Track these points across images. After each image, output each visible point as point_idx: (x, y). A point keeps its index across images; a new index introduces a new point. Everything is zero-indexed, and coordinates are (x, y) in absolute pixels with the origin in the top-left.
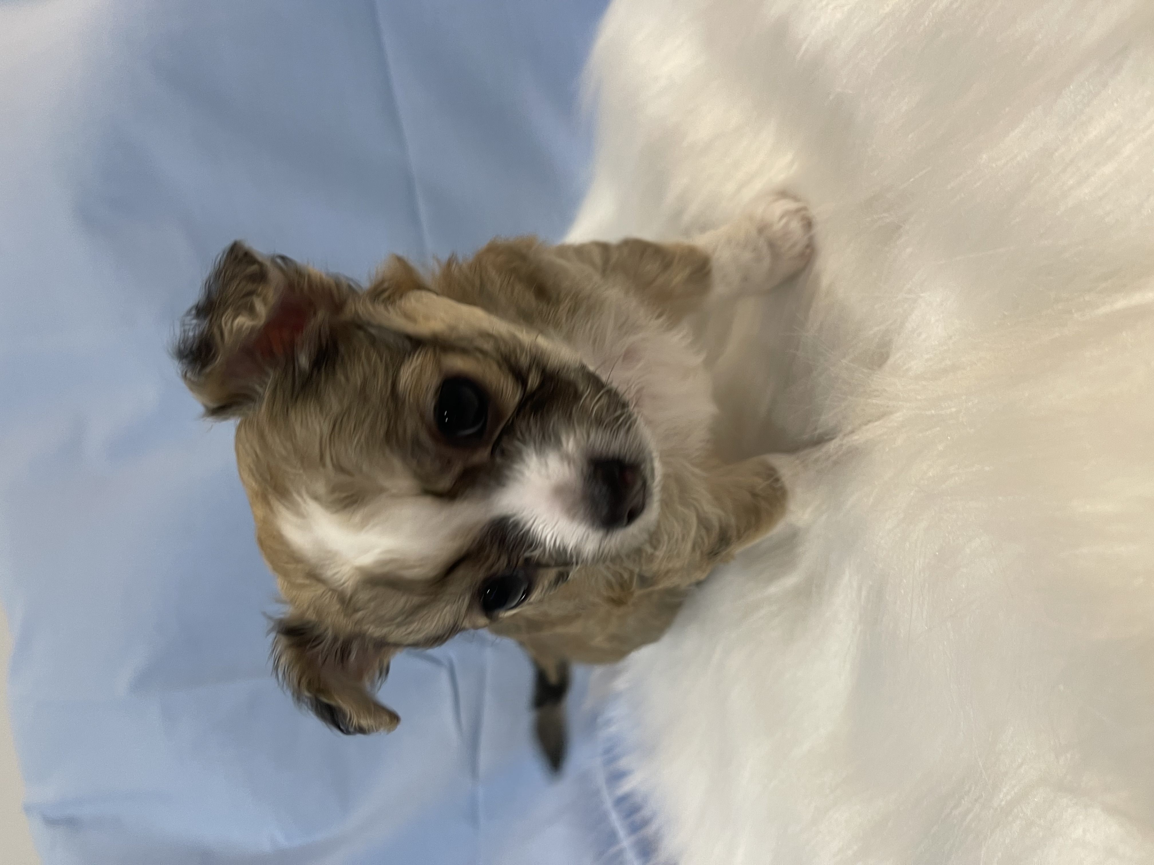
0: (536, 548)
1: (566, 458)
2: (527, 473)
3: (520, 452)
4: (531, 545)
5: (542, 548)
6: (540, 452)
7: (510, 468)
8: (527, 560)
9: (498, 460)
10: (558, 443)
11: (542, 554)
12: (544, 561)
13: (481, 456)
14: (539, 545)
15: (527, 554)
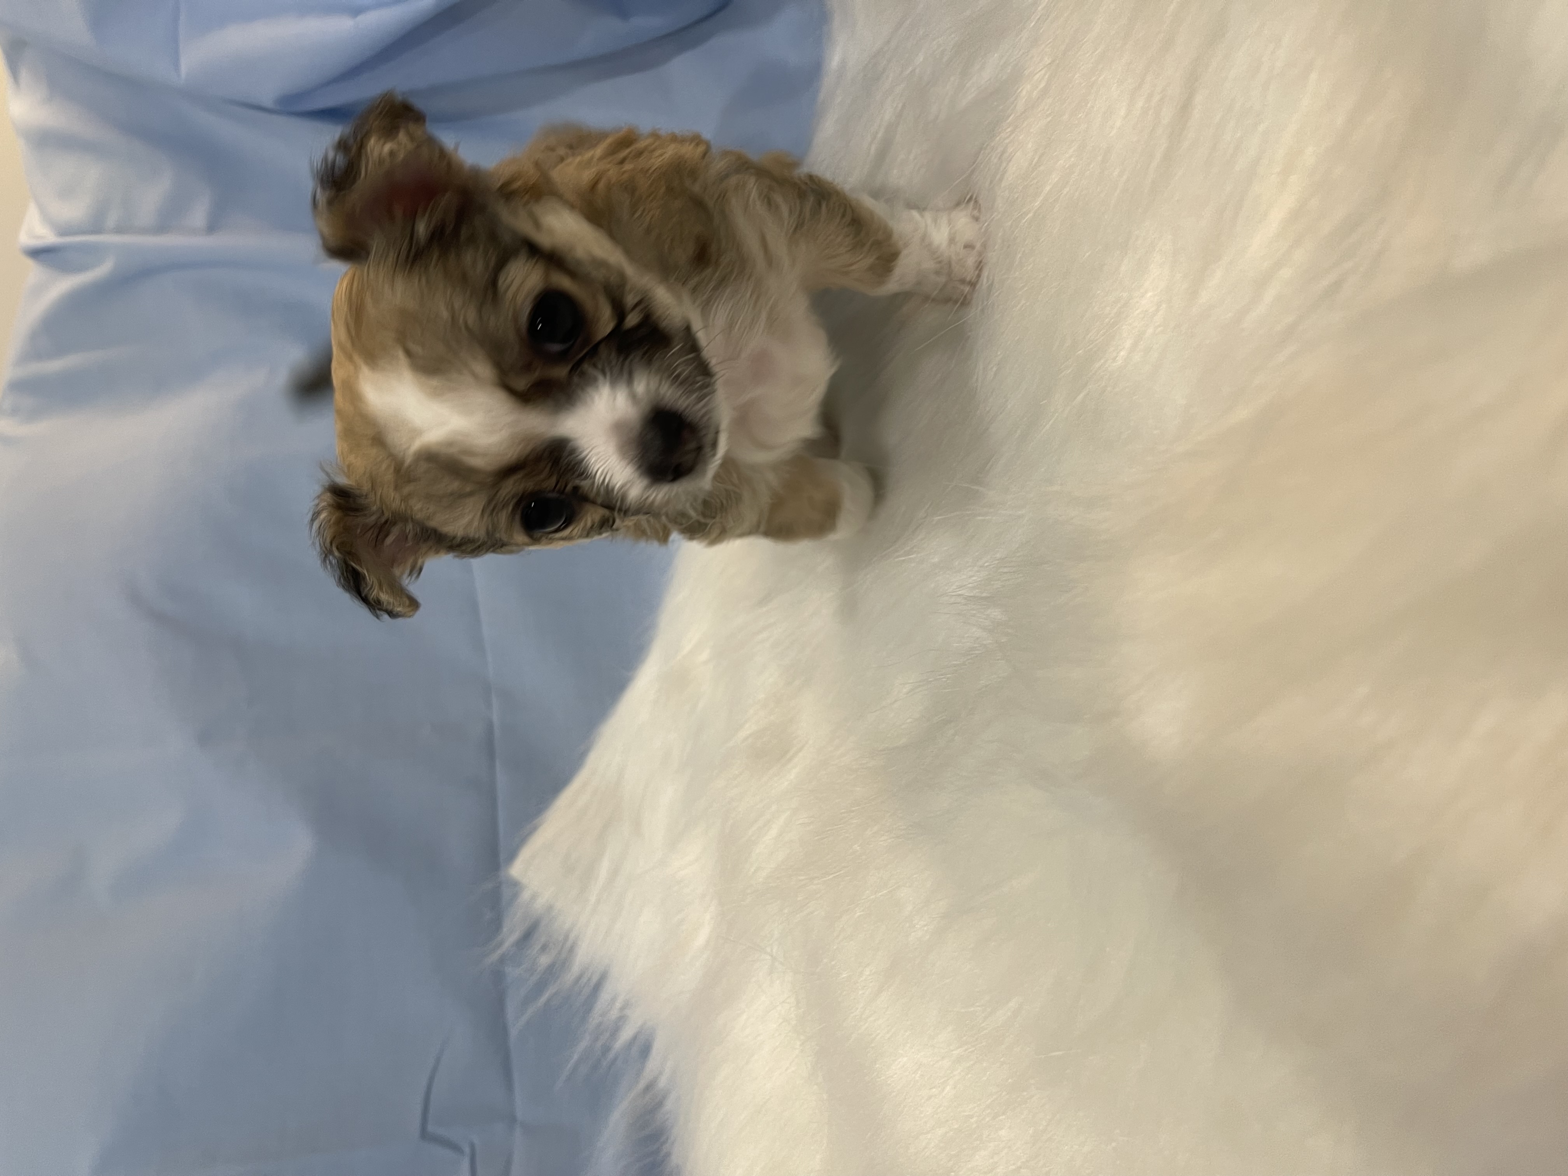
0: (586, 478)
1: (633, 397)
2: (597, 398)
3: (595, 380)
4: (583, 473)
5: (591, 481)
6: (613, 384)
7: (583, 389)
8: (576, 489)
9: (576, 379)
10: (630, 381)
11: (590, 489)
12: (592, 495)
13: (561, 372)
14: (589, 478)
15: (577, 482)
